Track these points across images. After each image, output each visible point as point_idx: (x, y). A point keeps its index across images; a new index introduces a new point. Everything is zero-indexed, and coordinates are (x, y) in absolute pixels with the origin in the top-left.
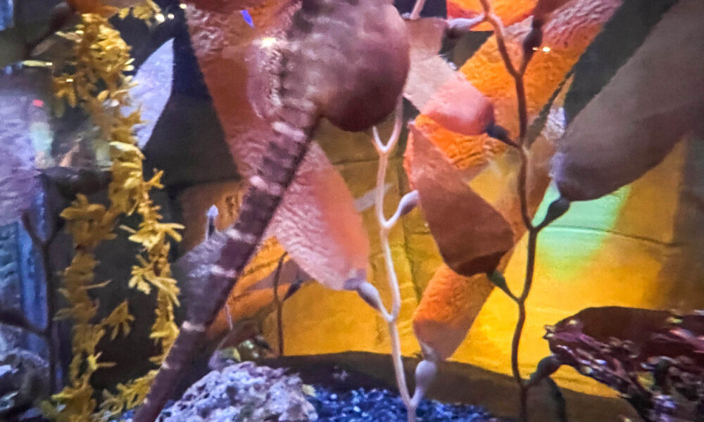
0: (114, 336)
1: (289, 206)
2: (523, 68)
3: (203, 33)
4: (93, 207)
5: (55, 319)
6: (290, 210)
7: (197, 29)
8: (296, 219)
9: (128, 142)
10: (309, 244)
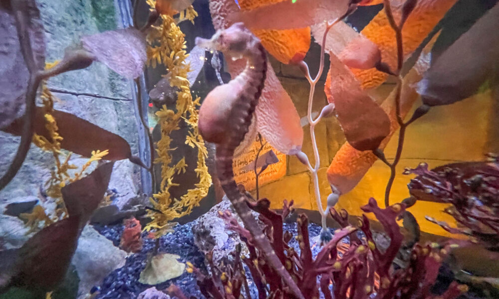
0: (179, 173)
1: (261, 109)
2: (401, 25)
3: (217, 17)
4: (169, 111)
5: (154, 162)
6: (261, 111)
7: (215, 15)
8: (264, 116)
9: (184, 77)
10: (271, 129)
